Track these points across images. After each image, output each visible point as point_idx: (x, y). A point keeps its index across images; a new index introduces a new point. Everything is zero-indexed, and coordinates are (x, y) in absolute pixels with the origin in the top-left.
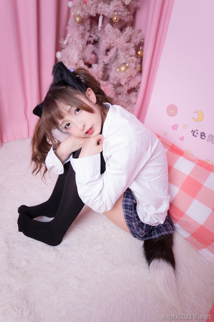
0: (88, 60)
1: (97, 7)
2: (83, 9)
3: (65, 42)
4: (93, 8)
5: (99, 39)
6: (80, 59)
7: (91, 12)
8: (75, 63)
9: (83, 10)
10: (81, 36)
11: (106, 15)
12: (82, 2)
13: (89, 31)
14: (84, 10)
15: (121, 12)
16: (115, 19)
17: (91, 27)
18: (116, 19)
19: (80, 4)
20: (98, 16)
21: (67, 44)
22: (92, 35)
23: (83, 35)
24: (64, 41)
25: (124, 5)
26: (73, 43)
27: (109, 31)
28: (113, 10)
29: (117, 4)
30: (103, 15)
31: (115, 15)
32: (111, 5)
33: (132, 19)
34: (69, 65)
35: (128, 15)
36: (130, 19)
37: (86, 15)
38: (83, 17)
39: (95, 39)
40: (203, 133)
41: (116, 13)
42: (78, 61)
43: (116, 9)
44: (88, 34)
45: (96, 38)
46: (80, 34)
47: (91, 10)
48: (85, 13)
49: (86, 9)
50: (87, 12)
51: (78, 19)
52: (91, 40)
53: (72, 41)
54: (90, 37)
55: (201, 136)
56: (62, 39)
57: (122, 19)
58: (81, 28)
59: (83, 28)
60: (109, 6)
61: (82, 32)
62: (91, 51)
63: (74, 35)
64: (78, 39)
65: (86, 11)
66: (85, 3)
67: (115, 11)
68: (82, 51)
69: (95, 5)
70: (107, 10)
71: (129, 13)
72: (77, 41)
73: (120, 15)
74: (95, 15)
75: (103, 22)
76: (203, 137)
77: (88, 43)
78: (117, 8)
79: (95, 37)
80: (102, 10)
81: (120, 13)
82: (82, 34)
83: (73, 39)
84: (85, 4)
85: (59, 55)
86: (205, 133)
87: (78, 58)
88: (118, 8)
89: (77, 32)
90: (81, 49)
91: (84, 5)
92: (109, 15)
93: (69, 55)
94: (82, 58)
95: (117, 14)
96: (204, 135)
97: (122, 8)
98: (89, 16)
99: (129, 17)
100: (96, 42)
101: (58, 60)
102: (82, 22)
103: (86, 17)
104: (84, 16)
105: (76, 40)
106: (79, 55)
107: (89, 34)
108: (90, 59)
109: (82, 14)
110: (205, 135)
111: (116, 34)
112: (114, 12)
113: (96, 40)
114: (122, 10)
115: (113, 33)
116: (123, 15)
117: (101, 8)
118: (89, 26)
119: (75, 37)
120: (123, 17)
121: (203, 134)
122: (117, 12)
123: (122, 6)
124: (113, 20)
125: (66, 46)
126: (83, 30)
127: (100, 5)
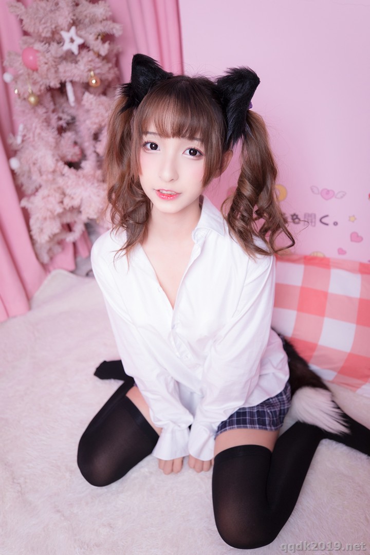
0: (69, 158)
1: (57, 72)
2: (35, 80)
3: (19, 140)
4: (51, 75)
5: (74, 118)
6: (57, 160)
7: (50, 82)
8: (51, 170)
9: (35, 83)
10: (45, 124)
11: (77, 79)
12: (30, 71)
13: (54, 111)
14: (38, 82)
15: (98, 68)
16: (94, 82)
17: (55, 104)
18: (96, 82)
19: (29, 74)
20: (63, 85)
21: (23, 141)
22: (61, 115)
23: (47, 121)
24: (16, 139)
25: (99, 56)
26: (36, 139)
27: (91, 104)
28: (87, 70)
29: (90, 59)
30: (71, 82)
31: (91, 77)
32: (79, 63)
33: (117, 72)
34: (41, 175)
35: (110, 69)
36: (115, 73)
37: (43, 88)
38: (39, 93)
39: (68, 121)
40: (295, 215)
41: (92, 73)
42: (56, 166)
43: (90, 67)
44: (54, 117)
45: (69, 118)
46: (43, 122)
47: (47, 78)
48: (41, 86)
49: (39, 79)
50: (43, 84)
51: (32, 99)
52: (63, 123)
53: (34, 137)
54: (60, 119)
55: (293, 220)
56: (11, 135)
57: (103, 77)
58: (41, 111)
59: (44, 110)
60: (77, 65)
61: (45, 116)
62: (70, 142)
63: (34, 125)
64: (42, 130)
65: (41, 83)
66: (35, 70)
67: (90, 70)
68: (55, 147)
69: (53, 70)
70: (75, 71)
71: (110, 65)
72: (43, 134)
73: (99, 74)
74: (58, 86)
75: (75, 92)
76: (297, 220)
77: (61, 130)
78: (91, 65)
79: (66, 117)
80: (68, 74)
81: (97, 71)
82: (45, 119)
83: (34, 134)
84: (35, 73)
85: (15, 163)
86: (297, 214)
87: (54, 160)
88: (92, 63)
89: (36, 120)
90: (53, 144)
91: (35, 76)
92: (81, 78)
93: (37, 160)
94: (59, 159)
95: (94, 74)
96: (297, 217)
97: (98, 63)
98: (48, 88)
99: (112, 71)
100: (71, 125)
101: (16, 171)
102: (40, 102)
103: (42, 91)
104: (40, 91)
105: (39, 134)
106: (53, 155)
107: (56, 117)
108: (72, 156)
109: (36, 89)
110: (299, 217)
111: (102, 104)
112: (89, 72)
113: (70, 121)
114: (100, 65)
115: (99, 105)
116: (103, 72)
117: (65, 72)
118: (52, 103)
119: (36, 128)
120: (104, 74)
121: (295, 217)
122: (94, 71)
123: (97, 60)
124: (91, 84)
125: (21, 146)
126: (46, 112)
127: (61, 68)
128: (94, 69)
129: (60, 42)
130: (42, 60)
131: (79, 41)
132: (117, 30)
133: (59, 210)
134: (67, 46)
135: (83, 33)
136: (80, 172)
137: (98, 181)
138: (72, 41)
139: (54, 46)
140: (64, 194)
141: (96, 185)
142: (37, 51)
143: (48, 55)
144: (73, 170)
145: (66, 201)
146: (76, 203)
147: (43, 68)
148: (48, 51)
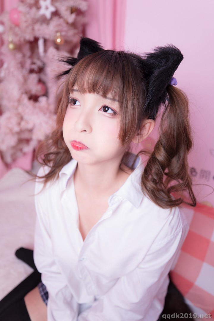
0: (33, 92)
1: (33, 29)
2: (16, 33)
4: (29, 30)
5: (44, 64)
6: (22, 93)
7: (26, 36)
9: (16, 35)
10: (19, 66)
11: (47, 37)
12: (13, 26)
13: (30, 57)
15: (65, 31)
16: (59, 40)
17: (32, 53)
18: (61, 41)
19: (11, 28)
20: (36, 40)
22: (35, 60)
23: (22, 65)
25: (67, 23)
26: (10, 75)
28: (54, 31)
29: (59, 23)
30: (43, 38)
31: (57, 36)
32: (50, 25)
35: (75, 34)
41: (58, 34)
42: (21, 97)
43: (56, 29)
44: (29, 61)
45: (41, 64)
46: (18, 64)
48: (20, 38)
49: (19, 33)
51: (11, 46)
52: (35, 67)
54: (33, 63)
57: (68, 39)
58: (19, 56)
59: (21, 55)
60: (48, 26)
61: (21, 60)
64: (15, 69)
65: (21, 36)
66: (17, 25)
67: (57, 32)
68: (24, 83)
69: (30, 28)
70: (46, 31)
71: (76, 31)
73: (65, 35)
74: (32, 39)
75: (45, 45)
77: (32, 71)
78: (59, 28)
79: (39, 63)
80: (41, 32)
81: (64, 33)
82: (21, 62)
87: (20, 92)
89: (14, 62)
90: (22, 81)
91: (17, 29)
92: (50, 37)
94: (25, 92)
97: (65, 28)
100: (41, 70)
102: (18, 48)
104: (20, 41)
105: (13, 72)
106: (20, 89)
109: (16, 40)
112: (55, 33)
116: (69, 35)
117: (39, 30)
118: (29, 51)
119: (12, 67)
120: (69, 37)
123: (64, 25)
124: (56, 42)
127: (37, 27)
128: (60, 31)
129: (39, 8)
130: (23, 19)
131: (52, 9)
132: (83, 6)
133: (16, 129)
134: (42, 11)
135: (58, 4)
136: (37, 104)
137: (51, 112)
138: (47, 8)
139: (34, 10)
140: (22, 118)
141: (48, 115)
142: (20, 12)
143: (28, 16)
144: (32, 102)
145: (23, 123)
146: (30, 126)
147: (23, 25)
148: (29, 13)
